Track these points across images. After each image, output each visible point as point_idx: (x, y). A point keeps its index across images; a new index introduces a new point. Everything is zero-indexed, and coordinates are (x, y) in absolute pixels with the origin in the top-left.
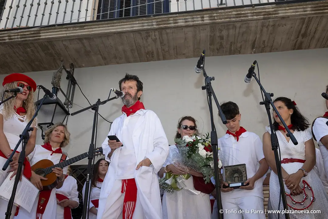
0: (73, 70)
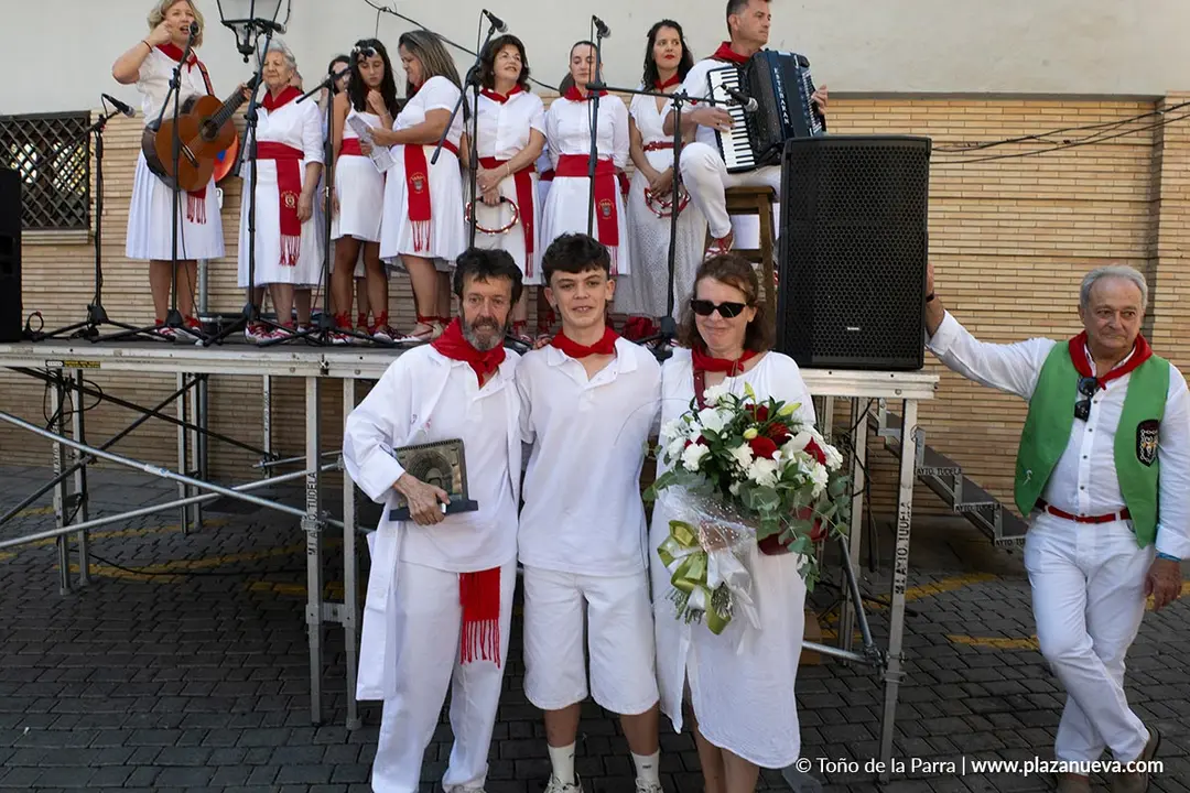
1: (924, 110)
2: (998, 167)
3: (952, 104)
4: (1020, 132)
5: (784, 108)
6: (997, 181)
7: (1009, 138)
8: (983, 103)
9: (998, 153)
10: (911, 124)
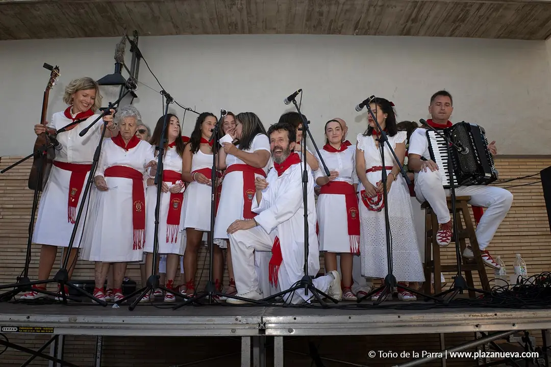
0: (137, 38)
5: (476, 155)
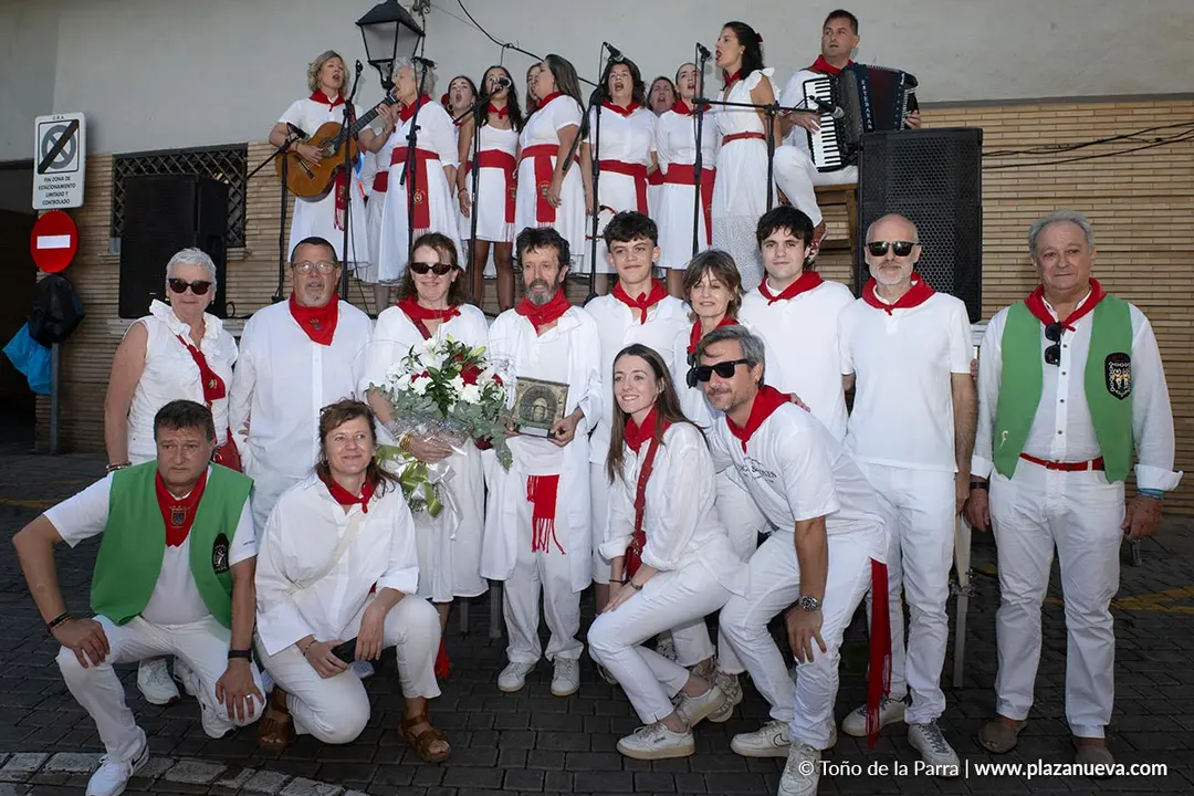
1: (1016, 116)
2: (1090, 167)
3: (1043, 108)
4: (1113, 132)
5: (868, 115)
6: (1090, 180)
7: (1100, 139)
8: (1075, 107)
9: (1090, 153)
10: (1002, 129)
